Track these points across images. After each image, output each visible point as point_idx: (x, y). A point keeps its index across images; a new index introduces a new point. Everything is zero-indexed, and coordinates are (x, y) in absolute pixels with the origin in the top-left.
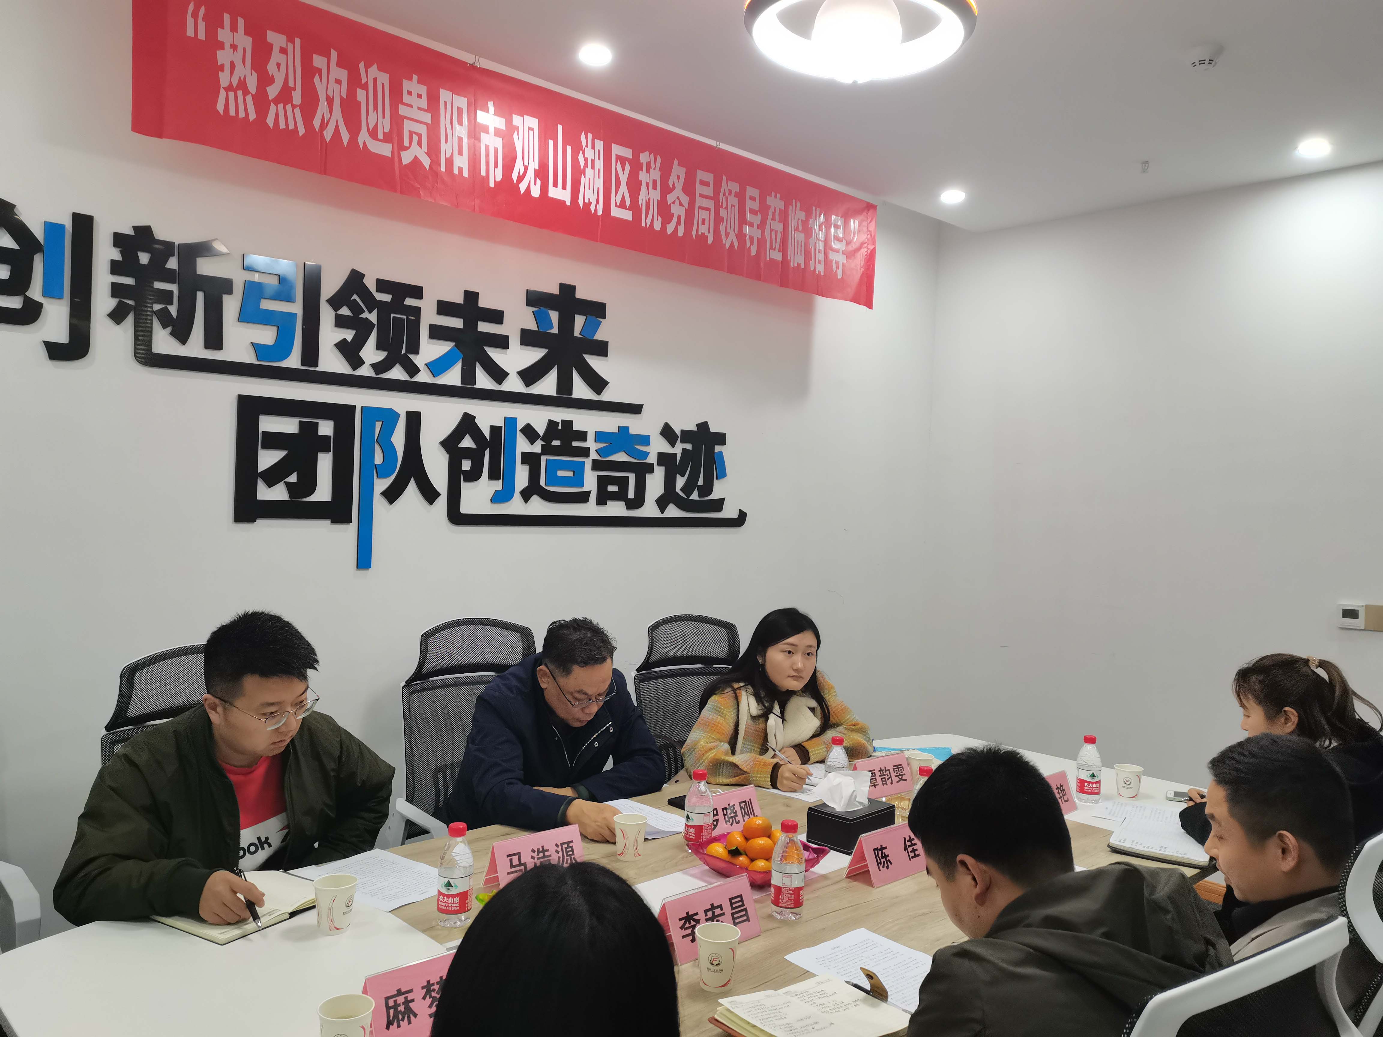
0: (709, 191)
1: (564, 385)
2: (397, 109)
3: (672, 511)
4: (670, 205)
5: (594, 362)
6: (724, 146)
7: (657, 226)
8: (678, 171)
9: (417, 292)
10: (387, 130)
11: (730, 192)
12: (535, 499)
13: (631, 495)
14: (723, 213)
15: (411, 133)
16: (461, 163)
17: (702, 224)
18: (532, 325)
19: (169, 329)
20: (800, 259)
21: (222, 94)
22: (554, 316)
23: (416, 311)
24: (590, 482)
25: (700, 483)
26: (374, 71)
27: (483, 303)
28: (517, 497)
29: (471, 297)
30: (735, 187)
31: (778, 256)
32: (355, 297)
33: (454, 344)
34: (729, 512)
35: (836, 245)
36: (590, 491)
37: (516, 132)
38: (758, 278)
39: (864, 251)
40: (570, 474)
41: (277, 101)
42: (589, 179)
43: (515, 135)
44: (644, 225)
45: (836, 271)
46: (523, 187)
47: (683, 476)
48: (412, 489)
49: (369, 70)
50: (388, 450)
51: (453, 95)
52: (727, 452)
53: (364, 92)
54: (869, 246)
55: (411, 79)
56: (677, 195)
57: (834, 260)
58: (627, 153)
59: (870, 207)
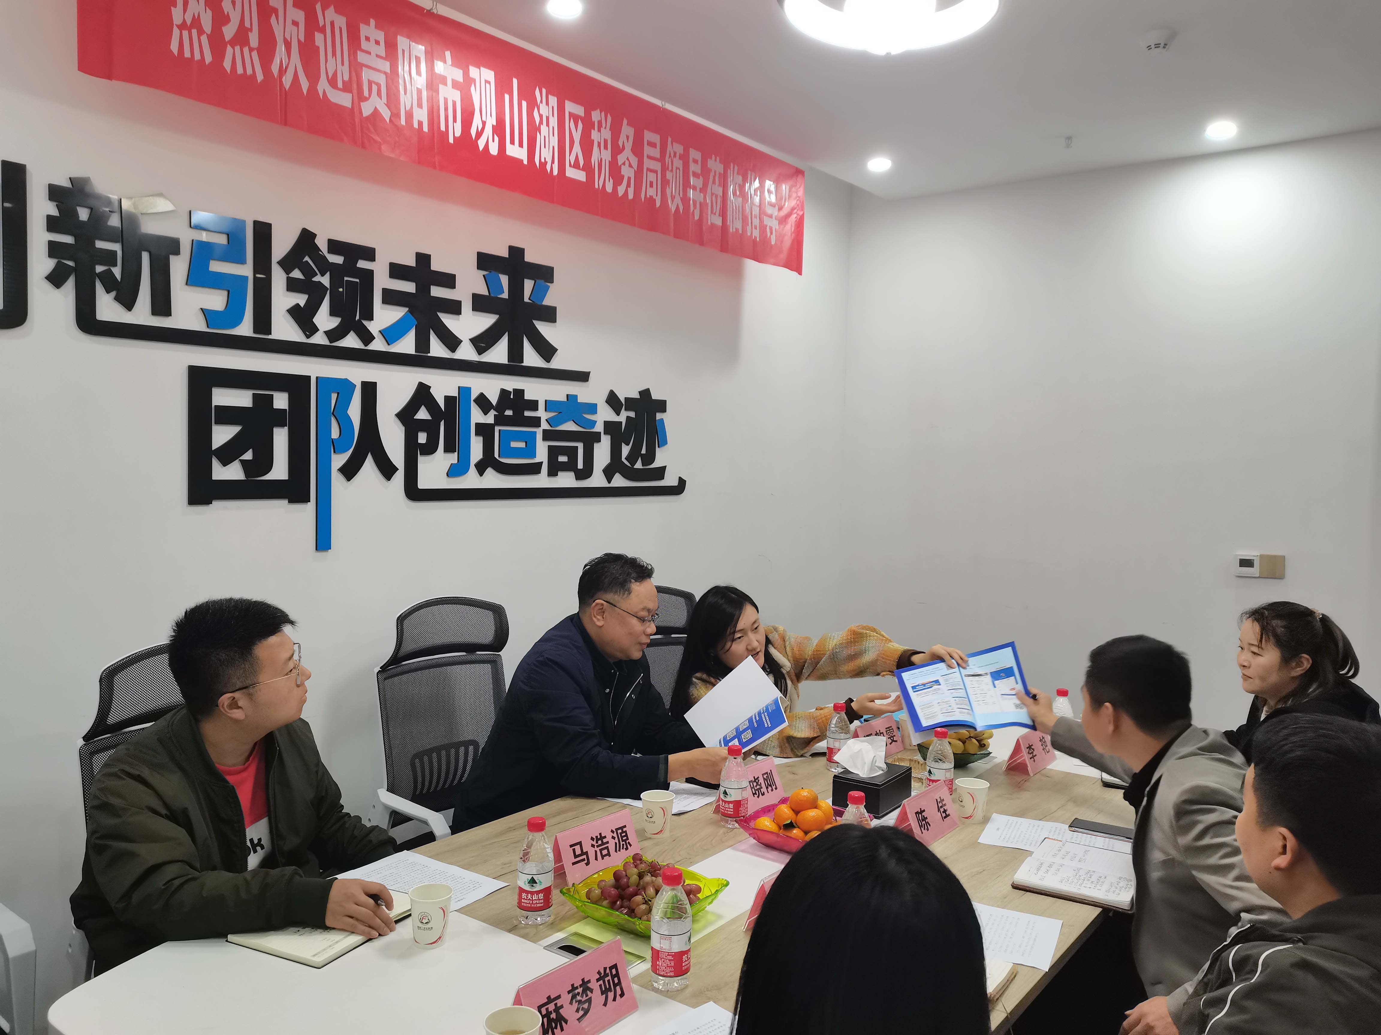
0: (656, 153)
1: (515, 352)
2: (356, 57)
3: (619, 481)
4: (621, 166)
5: (543, 328)
6: (669, 107)
7: (609, 188)
8: (627, 131)
9: (369, 254)
10: (346, 78)
11: (675, 154)
12: (490, 472)
13: (580, 466)
14: (669, 175)
15: (370, 83)
16: (421, 115)
17: (650, 187)
18: (483, 291)
19: (113, 294)
20: (738, 225)
21: (176, 32)
22: (504, 280)
23: (369, 275)
24: (541, 454)
25: (644, 451)
26: (331, 13)
27: (436, 266)
28: (473, 470)
29: (423, 259)
30: (679, 149)
31: (718, 221)
32: (307, 259)
33: (407, 309)
34: (670, 480)
35: (769, 210)
36: (542, 462)
37: (473, 85)
38: (701, 243)
39: (794, 216)
40: (522, 445)
41: (233, 43)
42: (545, 137)
43: (472, 88)
44: (597, 186)
45: (770, 237)
46: (481, 144)
47: (628, 444)
48: (369, 465)
49: (326, 12)
50: (344, 423)
51: (411, 42)
52: (668, 419)
53: (322, 36)
54: (798, 212)
55: (368, 24)
56: (626, 155)
57: (768, 226)
58: (579, 110)
59: (799, 172)
